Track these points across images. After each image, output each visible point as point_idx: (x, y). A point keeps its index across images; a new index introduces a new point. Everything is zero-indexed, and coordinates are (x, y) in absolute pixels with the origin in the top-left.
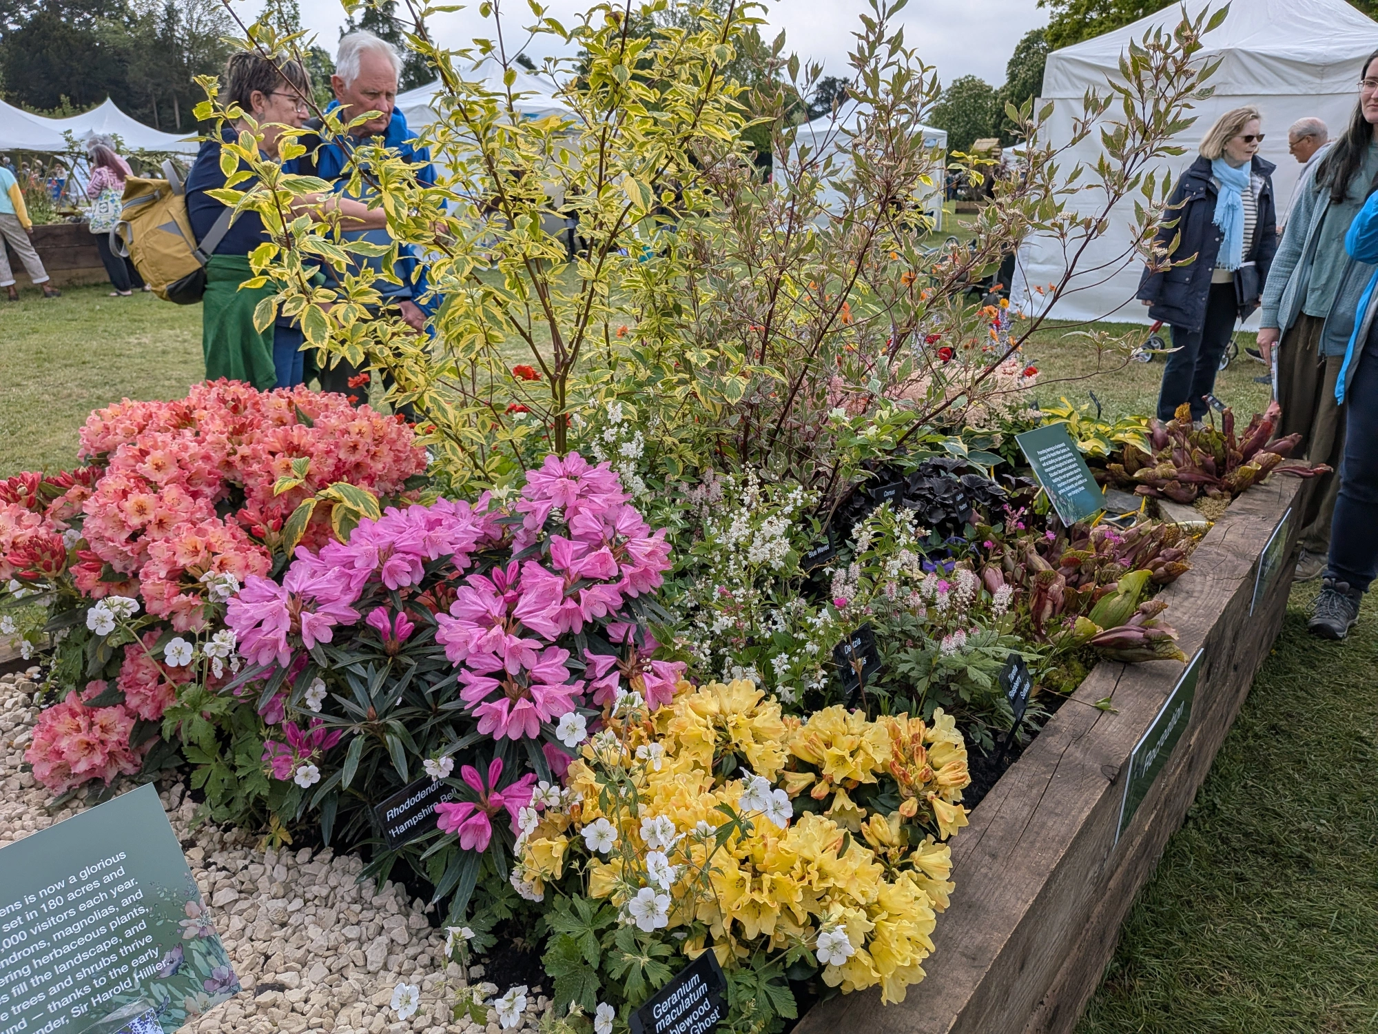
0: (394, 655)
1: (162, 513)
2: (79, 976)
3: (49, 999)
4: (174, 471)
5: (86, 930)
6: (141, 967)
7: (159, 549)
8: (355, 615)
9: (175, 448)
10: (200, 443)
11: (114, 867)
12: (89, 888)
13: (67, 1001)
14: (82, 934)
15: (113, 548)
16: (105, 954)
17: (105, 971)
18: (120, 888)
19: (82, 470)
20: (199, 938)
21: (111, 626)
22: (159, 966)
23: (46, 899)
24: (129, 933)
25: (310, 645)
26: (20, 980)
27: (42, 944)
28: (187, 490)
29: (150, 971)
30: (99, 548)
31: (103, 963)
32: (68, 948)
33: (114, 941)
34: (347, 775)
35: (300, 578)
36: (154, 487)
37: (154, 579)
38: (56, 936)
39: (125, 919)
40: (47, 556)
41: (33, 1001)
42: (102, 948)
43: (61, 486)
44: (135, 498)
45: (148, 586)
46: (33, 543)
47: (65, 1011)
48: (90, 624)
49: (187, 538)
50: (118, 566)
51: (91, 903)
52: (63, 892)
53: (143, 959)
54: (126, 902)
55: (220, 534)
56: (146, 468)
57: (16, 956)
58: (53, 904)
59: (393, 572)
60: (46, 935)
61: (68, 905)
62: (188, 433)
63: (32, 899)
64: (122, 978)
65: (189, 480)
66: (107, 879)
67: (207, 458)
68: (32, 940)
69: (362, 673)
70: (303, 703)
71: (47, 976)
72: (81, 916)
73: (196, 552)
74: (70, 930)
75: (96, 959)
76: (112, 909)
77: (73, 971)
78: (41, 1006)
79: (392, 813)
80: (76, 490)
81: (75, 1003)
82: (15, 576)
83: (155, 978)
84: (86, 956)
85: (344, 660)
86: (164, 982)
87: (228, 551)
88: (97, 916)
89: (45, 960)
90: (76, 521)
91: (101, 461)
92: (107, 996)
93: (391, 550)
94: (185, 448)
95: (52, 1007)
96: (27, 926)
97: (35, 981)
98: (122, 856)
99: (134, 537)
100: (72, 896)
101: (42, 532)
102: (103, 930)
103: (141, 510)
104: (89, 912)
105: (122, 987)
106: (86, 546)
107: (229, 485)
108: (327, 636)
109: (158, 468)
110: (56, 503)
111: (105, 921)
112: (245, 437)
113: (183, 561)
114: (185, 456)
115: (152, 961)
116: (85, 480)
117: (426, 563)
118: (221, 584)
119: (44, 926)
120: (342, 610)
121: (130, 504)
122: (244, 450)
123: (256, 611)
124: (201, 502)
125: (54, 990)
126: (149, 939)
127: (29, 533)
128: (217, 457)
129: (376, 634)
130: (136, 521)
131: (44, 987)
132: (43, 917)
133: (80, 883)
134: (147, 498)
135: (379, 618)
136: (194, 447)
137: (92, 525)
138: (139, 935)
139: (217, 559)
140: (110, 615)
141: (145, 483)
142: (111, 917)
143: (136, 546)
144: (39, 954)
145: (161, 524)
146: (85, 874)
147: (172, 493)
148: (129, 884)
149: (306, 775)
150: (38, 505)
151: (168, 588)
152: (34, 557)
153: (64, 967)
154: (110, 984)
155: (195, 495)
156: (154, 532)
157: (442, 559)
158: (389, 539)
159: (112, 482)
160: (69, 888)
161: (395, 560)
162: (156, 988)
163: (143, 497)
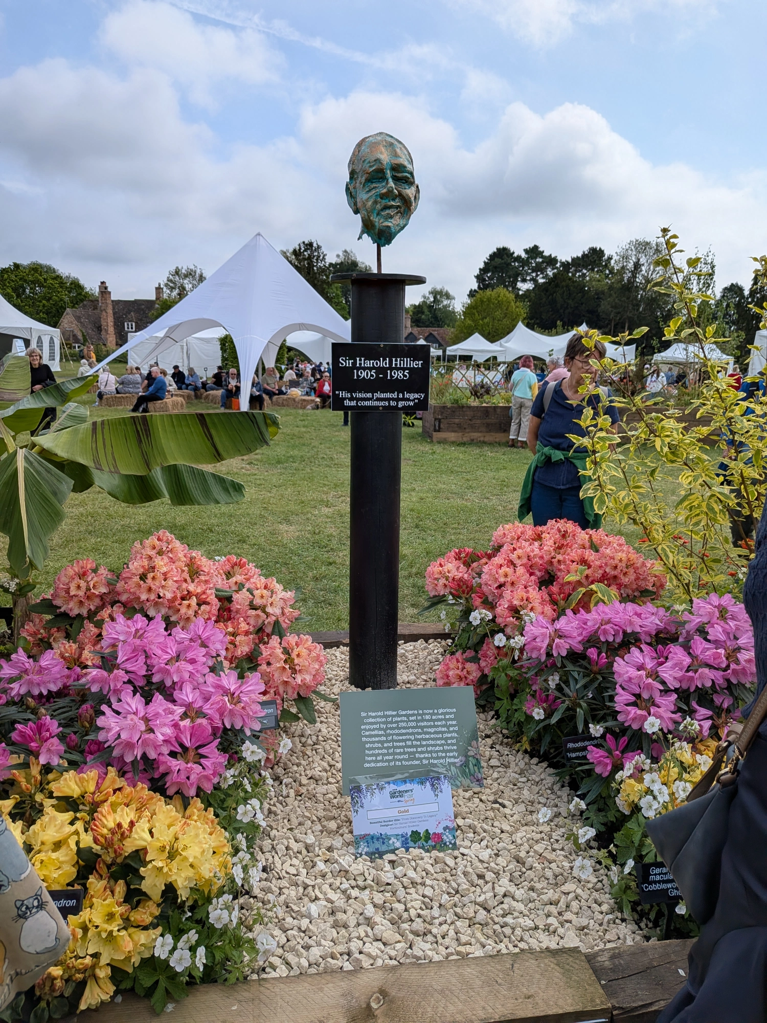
0: (595, 673)
1: (514, 578)
2: (429, 749)
3: (417, 752)
4: (525, 560)
5: (435, 733)
6: (450, 757)
7: (507, 594)
8: (579, 648)
9: (528, 550)
10: (540, 549)
11: (451, 713)
12: (440, 717)
13: (422, 756)
14: (433, 733)
15: (490, 589)
16: (440, 745)
17: (437, 752)
18: (451, 722)
19: (489, 552)
20: (474, 757)
21: (478, 622)
22: (456, 760)
23: (425, 714)
24: (449, 742)
25: (555, 654)
26: (410, 740)
27: (420, 730)
28: (528, 571)
29: (452, 760)
30: (485, 588)
31: (437, 749)
32: (427, 736)
33: (443, 742)
34: (554, 720)
35: (562, 624)
36: (515, 565)
37: (502, 608)
38: (425, 730)
39: (449, 735)
40: (464, 587)
41: (412, 750)
42: (438, 742)
43: (479, 558)
44: (505, 569)
45: (499, 610)
46: (461, 580)
47: (420, 759)
48: (471, 619)
49: (520, 592)
50: (490, 599)
51: (439, 723)
52: (432, 714)
53: (451, 754)
54: (451, 729)
55: (535, 594)
56: (514, 557)
57: (411, 731)
58: (427, 717)
59: (605, 632)
60: (422, 728)
61: (431, 720)
62: (536, 544)
63: (421, 712)
64: (442, 758)
65: (531, 566)
66: (447, 717)
67: (542, 557)
68: (417, 727)
69: (576, 676)
70: (546, 681)
71: (418, 743)
72: (435, 726)
73: (522, 600)
74: (430, 730)
75: (435, 745)
76: (445, 729)
77: (427, 746)
78: (414, 753)
79: (570, 745)
80: (484, 560)
81: (425, 758)
82: (451, 593)
83: (454, 764)
84: (433, 742)
85: (570, 667)
86: (456, 767)
87: (536, 604)
88: (440, 729)
89: (419, 737)
90: (479, 575)
91: (498, 549)
92: (436, 762)
93: (609, 622)
94: (533, 551)
95: (417, 755)
96: (417, 721)
97: (415, 743)
98: (454, 710)
99: (500, 586)
100: (434, 717)
101: (466, 576)
102: (440, 736)
103: (506, 576)
104: (438, 726)
105: (441, 761)
106: (480, 585)
107: (547, 572)
108: (564, 653)
109: (519, 558)
110: (475, 565)
111: (442, 733)
112: (561, 551)
113: (516, 602)
114: (532, 554)
115: (454, 757)
116: (490, 557)
117: (624, 632)
118: (529, 616)
119: (422, 724)
120: (575, 643)
121: (501, 571)
122: (560, 557)
123: (537, 631)
124: (533, 578)
125: (419, 750)
126: (455, 747)
127: (461, 575)
128: (546, 558)
129: (590, 661)
130: (502, 580)
131: (417, 746)
132: (423, 720)
133: (438, 714)
134: (509, 571)
135: (592, 653)
136: (537, 551)
137: (484, 576)
138: (453, 744)
139: (530, 606)
140: (479, 617)
141: (511, 563)
142: (445, 732)
143: (499, 591)
144: (419, 734)
145: (513, 584)
146: (441, 711)
147: (521, 570)
148: (454, 723)
149: (538, 714)
150: (467, 564)
151: (506, 613)
152: (459, 585)
153: (424, 743)
154: (438, 758)
155: (531, 574)
156: (508, 586)
157: (633, 633)
158: (610, 616)
159: (497, 560)
160: (433, 714)
161: (607, 627)
162: (453, 768)
163: (508, 569)
